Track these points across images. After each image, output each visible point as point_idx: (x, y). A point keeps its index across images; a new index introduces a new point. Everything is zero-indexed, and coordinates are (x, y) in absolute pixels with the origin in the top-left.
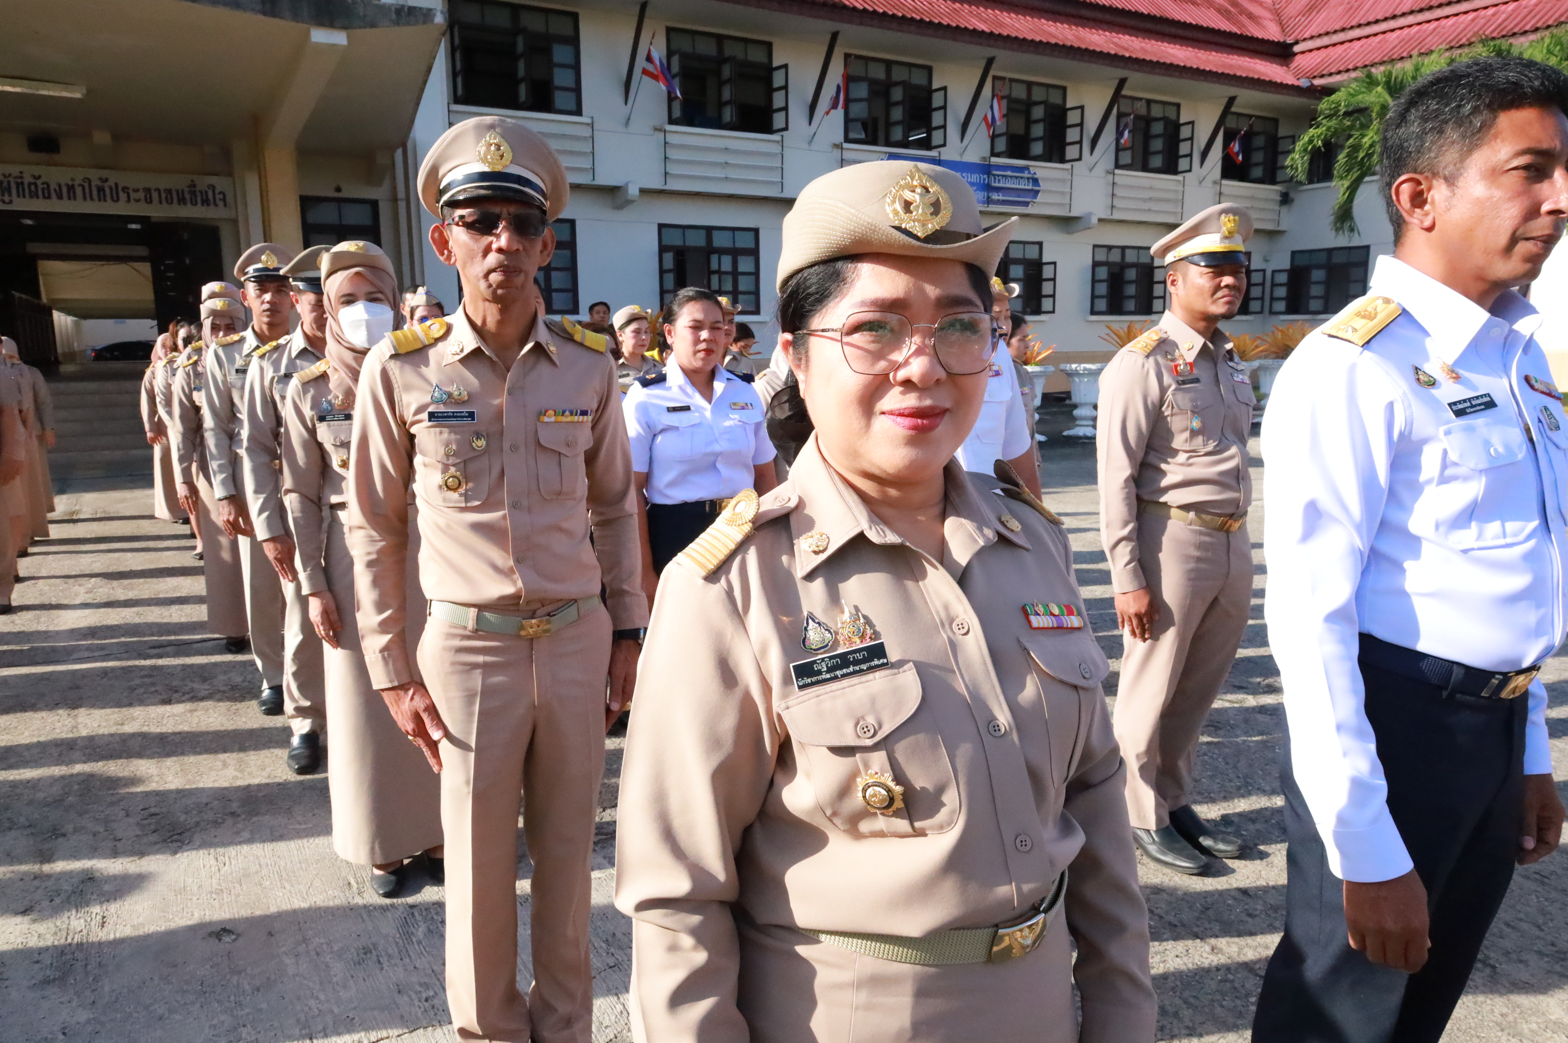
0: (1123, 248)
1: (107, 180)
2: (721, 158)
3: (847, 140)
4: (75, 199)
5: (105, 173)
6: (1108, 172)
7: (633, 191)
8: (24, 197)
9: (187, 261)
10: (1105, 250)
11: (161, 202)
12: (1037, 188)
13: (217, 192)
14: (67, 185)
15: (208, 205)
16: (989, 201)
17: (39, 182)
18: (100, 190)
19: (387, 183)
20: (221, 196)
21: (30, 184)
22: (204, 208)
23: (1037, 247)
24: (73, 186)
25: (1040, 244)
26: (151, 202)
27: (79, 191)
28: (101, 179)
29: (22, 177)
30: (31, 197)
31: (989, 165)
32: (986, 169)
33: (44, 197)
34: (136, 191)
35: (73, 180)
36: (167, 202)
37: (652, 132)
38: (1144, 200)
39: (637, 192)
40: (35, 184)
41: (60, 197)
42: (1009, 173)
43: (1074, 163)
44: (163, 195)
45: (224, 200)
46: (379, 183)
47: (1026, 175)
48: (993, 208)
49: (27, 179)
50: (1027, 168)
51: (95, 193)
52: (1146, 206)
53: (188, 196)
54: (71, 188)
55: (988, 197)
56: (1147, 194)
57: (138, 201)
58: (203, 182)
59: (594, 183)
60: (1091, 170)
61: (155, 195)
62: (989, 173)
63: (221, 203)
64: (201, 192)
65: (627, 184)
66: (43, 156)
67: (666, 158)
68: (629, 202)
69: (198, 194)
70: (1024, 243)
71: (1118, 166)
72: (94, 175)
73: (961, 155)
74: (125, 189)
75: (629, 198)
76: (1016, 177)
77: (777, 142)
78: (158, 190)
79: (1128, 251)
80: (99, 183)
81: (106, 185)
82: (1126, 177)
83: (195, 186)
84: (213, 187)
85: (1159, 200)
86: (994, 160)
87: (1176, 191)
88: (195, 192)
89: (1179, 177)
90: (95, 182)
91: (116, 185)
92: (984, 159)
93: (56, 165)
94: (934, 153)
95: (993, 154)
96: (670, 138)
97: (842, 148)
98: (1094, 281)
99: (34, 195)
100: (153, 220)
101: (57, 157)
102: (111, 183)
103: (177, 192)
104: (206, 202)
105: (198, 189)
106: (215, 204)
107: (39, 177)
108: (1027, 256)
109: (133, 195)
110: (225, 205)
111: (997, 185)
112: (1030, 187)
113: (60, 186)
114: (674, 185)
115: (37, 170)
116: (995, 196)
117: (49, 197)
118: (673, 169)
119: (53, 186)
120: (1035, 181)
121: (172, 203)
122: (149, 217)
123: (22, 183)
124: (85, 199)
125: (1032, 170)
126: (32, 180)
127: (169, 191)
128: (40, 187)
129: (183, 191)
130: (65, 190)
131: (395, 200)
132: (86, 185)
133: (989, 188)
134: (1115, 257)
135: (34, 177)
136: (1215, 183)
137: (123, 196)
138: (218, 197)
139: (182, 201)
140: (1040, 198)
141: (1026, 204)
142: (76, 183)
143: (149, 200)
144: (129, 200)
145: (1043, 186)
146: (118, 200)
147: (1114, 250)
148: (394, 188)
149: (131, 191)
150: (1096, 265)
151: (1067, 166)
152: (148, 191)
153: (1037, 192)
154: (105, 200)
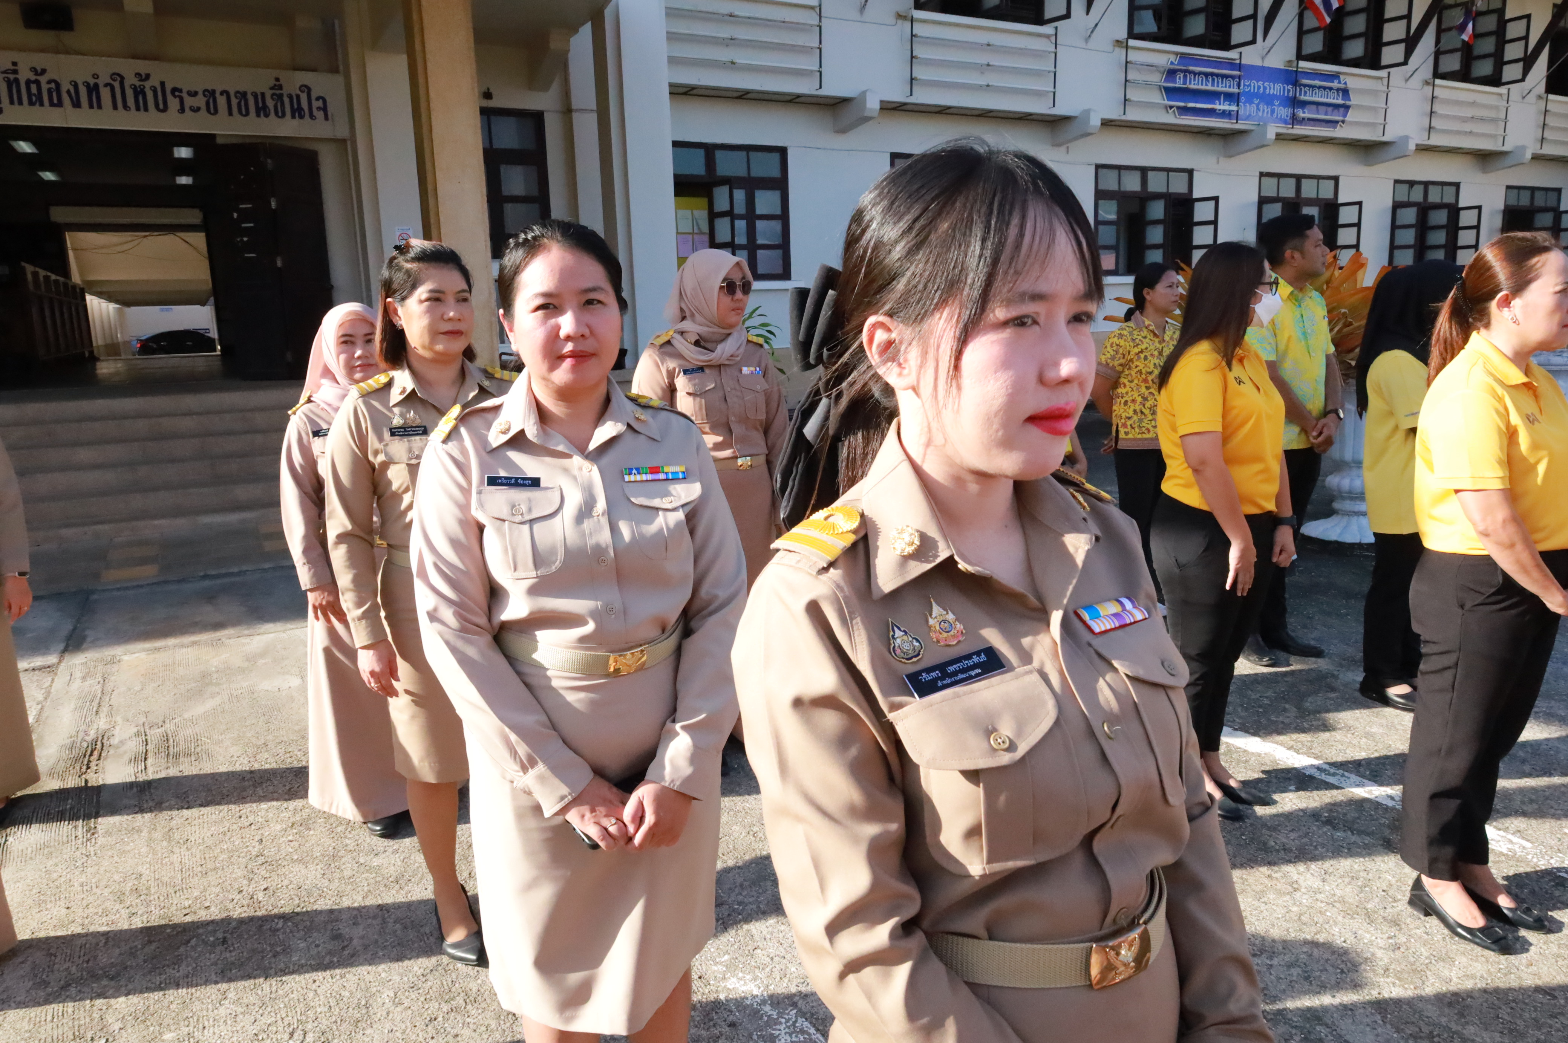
0: (1426, 184)
1: (148, 76)
2: (982, 59)
3: (1132, 35)
4: (100, 107)
5: (143, 66)
6: (1427, 83)
7: (873, 104)
8: (20, 103)
9: (273, 205)
10: (1406, 186)
11: (230, 114)
12: (1348, 103)
13: (314, 95)
14: (87, 85)
15: (301, 117)
16: (1295, 120)
17: (43, 79)
18: (139, 92)
19: (555, 87)
20: (320, 103)
21: (28, 83)
22: (296, 122)
23: (1332, 182)
24: (96, 86)
25: (1336, 179)
26: (216, 111)
27: (105, 93)
28: (138, 75)
29: (15, 72)
30: (31, 103)
31: (1296, 71)
32: (1292, 77)
33: (52, 104)
34: (193, 94)
35: (95, 76)
36: (240, 112)
37: (892, 20)
38: (1464, 120)
39: (877, 106)
40: (37, 82)
41: (77, 104)
42: (1317, 83)
43: (1392, 70)
44: (234, 101)
45: (324, 109)
46: (546, 87)
47: (1335, 84)
48: (1299, 130)
49: (25, 74)
50: (1335, 76)
51: (129, 93)
52: (1467, 127)
53: (270, 103)
54: (93, 89)
55: (1294, 114)
56: (1469, 112)
57: (196, 110)
58: (293, 81)
59: (822, 92)
60: (1407, 80)
61: (222, 101)
62: (1295, 83)
63: (320, 115)
64: (290, 97)
65: (864, 93)
66: (47, 37)
67: (912, 57)
68: (867, 119)
69: (286, 100)
70: (1318, 178)
71: (1437, 74)
72: (129, 68)
73: (1263, 58)
74: (174, 90)
75: (867, 114)
76: (1325, 88)
77: (1048, 37)
78: (225, 93)
79: (1431, 188)
80: (138, 83)
81: (148, 85)
82: (1448, 89)
83: (280, 87)
84: (307, 89)
85: (1482, 119)
86: (1304, 65)
87: (1497, 108)
88: (280, 97)
89: (1503, 90)
90: (131, 80)
91: (162, 84)
92: (1290, 62)
93: (68, 52)
94: (1233, 54)
95: (1300, 56)
96: (918, 29)
97: (1127, 47)
98: (1394, 227)
99: (36, 100)
100: (219, 141)
101: (67, 38)
102: (154, 81)
103: (255, 95)
104: (297, 112)
105: (285, 92)
106: (312, 116)
107: (44, 71)
108: (1320, 196)
109: (189, 101)
110: (326, 118)
111: (1303, 98)
112: (1340, 101)
113: (76, 86)
114: (923, 97)
115: (40, 60)
116: (1301, 114)
117: (60, 104)
118: (920, 73)
119: (65, 86)
120: (1345, 92)
121: (247, 114)
122: (213, 137)
123: (17, 81)
124: (115, 107)
125: (1342, 77)
126: (33, 78)
127: (243, 95)
128: (45, 87)
129: (263, 94)
130: (83, 91)
131: (567, 111)
132: (117, 85)
133: (1295, 103)
134: (1417, 195)
135: (34, 70)
136: (1540, 97)
137: (173, 103)
138: (316, 104)
139: (262, 110)
140: (1351, 116)
141: (1333, 123)
142: (101, 82)
143: (212, 109)
144: (182, 110)
145: (1354, 100)
146: (165, 110)
147: (1416, 187)
148: (566, 94)
149: (185, 95)
150: (1397, 206)
151: (1383, 73)
152: (210, 94)
153: (1347, 107)
154: (146, 109)
